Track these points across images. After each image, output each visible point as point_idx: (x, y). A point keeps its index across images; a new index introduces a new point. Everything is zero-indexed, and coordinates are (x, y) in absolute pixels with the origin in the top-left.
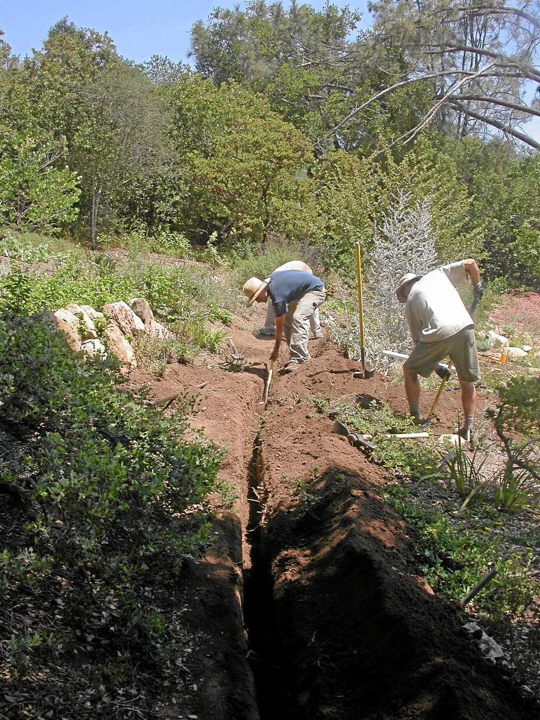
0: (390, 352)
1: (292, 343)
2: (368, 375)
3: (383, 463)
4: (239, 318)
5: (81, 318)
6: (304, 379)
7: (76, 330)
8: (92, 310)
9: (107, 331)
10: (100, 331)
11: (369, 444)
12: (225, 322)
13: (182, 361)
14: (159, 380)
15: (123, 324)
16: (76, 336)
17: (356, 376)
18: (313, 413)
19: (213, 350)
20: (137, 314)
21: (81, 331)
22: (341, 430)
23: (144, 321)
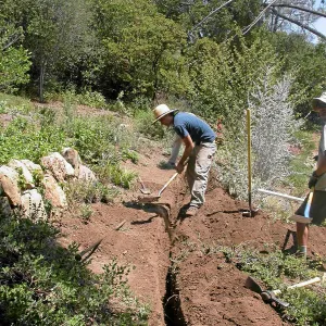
0: (262, 190)
1: (194, 189)
2: (254, 214)
3: (294, 321)
4: (143, 156)
5: (21, 173)
6: (204, 218)
7: (16, 184)
8: (31, 163)
9: (43, 181)
10: (37, 181)
11: (279, 300)
12: (133, 161)
13: (104, 201)
14: (86, 223)
15: (57, 173)
16: (16, 189)
17: (244, 215)
18: (223, 264)
19: (126, 187)
20: (68, 161)
21: (20, 184)
22: (253, 287)
23: (73, 166)
